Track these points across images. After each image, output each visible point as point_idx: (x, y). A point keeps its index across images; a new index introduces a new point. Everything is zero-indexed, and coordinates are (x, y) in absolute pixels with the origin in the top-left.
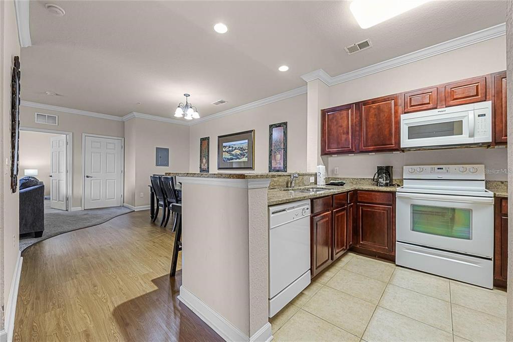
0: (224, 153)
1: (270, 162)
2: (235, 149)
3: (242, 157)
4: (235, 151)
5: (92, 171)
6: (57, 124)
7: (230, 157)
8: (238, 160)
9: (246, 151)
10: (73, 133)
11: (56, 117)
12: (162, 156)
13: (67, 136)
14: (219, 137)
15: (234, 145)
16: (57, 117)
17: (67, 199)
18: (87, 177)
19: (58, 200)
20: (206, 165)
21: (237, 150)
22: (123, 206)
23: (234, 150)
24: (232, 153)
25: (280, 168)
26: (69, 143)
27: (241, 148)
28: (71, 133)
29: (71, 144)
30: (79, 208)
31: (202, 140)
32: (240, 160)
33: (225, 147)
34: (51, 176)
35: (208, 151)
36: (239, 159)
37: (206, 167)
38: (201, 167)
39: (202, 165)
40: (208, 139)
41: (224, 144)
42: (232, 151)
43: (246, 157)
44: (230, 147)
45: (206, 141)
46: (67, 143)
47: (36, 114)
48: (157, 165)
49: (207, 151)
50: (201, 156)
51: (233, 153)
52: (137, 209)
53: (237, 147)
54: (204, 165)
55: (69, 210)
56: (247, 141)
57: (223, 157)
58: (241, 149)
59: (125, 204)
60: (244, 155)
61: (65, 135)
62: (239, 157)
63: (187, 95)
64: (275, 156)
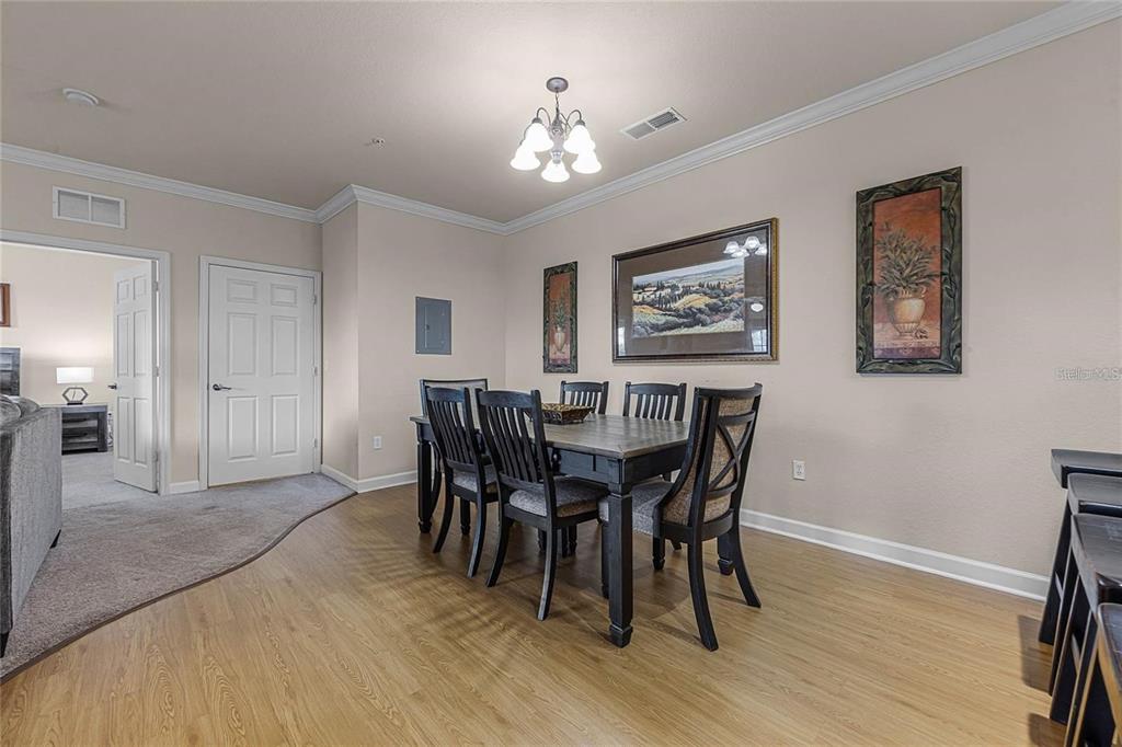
0: (636, 309)
1: (865, 332)
2: (687, 291)
3: (717, 317)
4: (686, 298)
5: (231, 371)
6: (122, 226)
7: (662, 320)
8: (697, 329)
9: (737, 296)
10: (171, 255)
11: (118, 203)
12: (433, 323)
13: (154, 264)
14: (618, 258)
15: (681, 279)
16: (122, 202)
17: (157, 458)
18: (217, 388)
19: (132, 457)
20: (567, 349)
21: (694, 296)
22: (320, 474)
23: (682, 296)
24: (673, 305)
25: (919, 349)
26: (160, 286)
27: (713, 288)
28: (167, 255)
29: (168, 286)
30: (194, 485)
31: (551, 274)
32: (705, 330)
33: (642, 288)
34: (114, 387)
35: (574, 306)
36: (705, 325)
37: (567, 356)
38: (546, 357)
39: (553, 349)
40: (572, 268)
41: (637, 280)
42: (674, 299)
43: (737, 317)
44: (660, 287)
45: (567, 275)
46: (155, 287)
47: (55, 190)
48: (420, 350)
49: (568, 305)
50: (546, 322)
51: (679, 305)
52: (363, 485)
53: (694, 283)
54: (560, 350)
55: (162, 492)
57: (635, 320)
58: (713, 290)
59: (326, 468)
60: (731, 310)
61: (150, 261)
62: (703, 317)
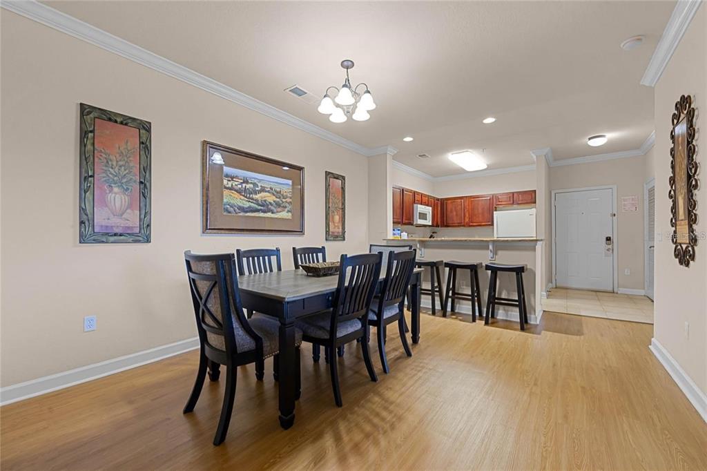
0: (226, 191)
1: (327, 225)
2: (263, 190)
3: (279, 210)
4: (263, 194)
7: (247, 205)
8: (269, 215)
9: (289, 200)
15: (259, 180)
21: (267, 194)
23: (260, 192)
24: (254, 196)
25: (338, 232)
32: (273, 216)
36: (272, 213)
41: (226, 170)
42: (256, 192)
43: (288, 211)
44: (246, 182)
51: (258, 197)
53: (267, 186)
56: (289, 182)
57: (225, 200)
58: (278, 194)
60: (286, 207)
62: (272, 208)
64: (332, 217)
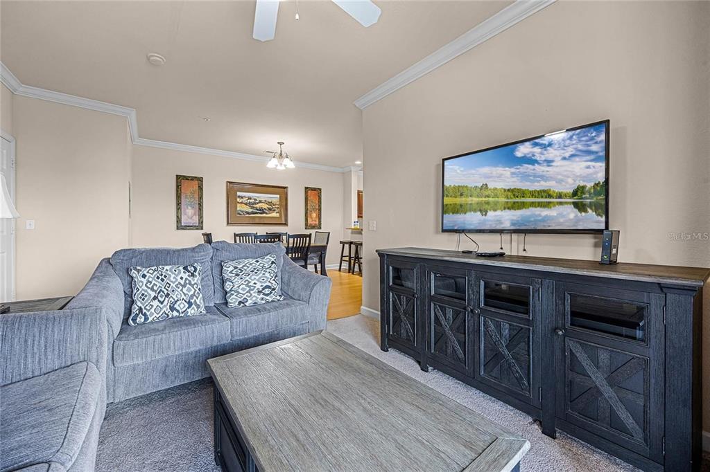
0: (239, 205)
1: (306, 220)
2: (260, 202)
3: (271, 212)
7: (250, 210)
8: (264, 215)
9: (277, 206)
14: (228, 183)
15: (258, 197)
20: (195, 218)
21: (263, 204)
23: (258, 203)
24: (255, 206)
25: (315, 224)
31: (180, 178)
33: (241, 197)
35: (201, 198)
36: (266, 214)
37: (196, 221)
38: (178, 221)
39: (184, 218)
40: (199, 179)
41: (239, 194)
43: (277, 213)
44: (251, 199)
45: (195, 182)
49: (197, 197)
50: (179, 203)
51: (257, 206)
53: (263, 200)
54: (190, 218)
56: (278, 196)
57: (238, 209)
58: (270, 203)
60: (274, 210)
62: (266, 211)
63: (281, 144)
64: (311, 215)
